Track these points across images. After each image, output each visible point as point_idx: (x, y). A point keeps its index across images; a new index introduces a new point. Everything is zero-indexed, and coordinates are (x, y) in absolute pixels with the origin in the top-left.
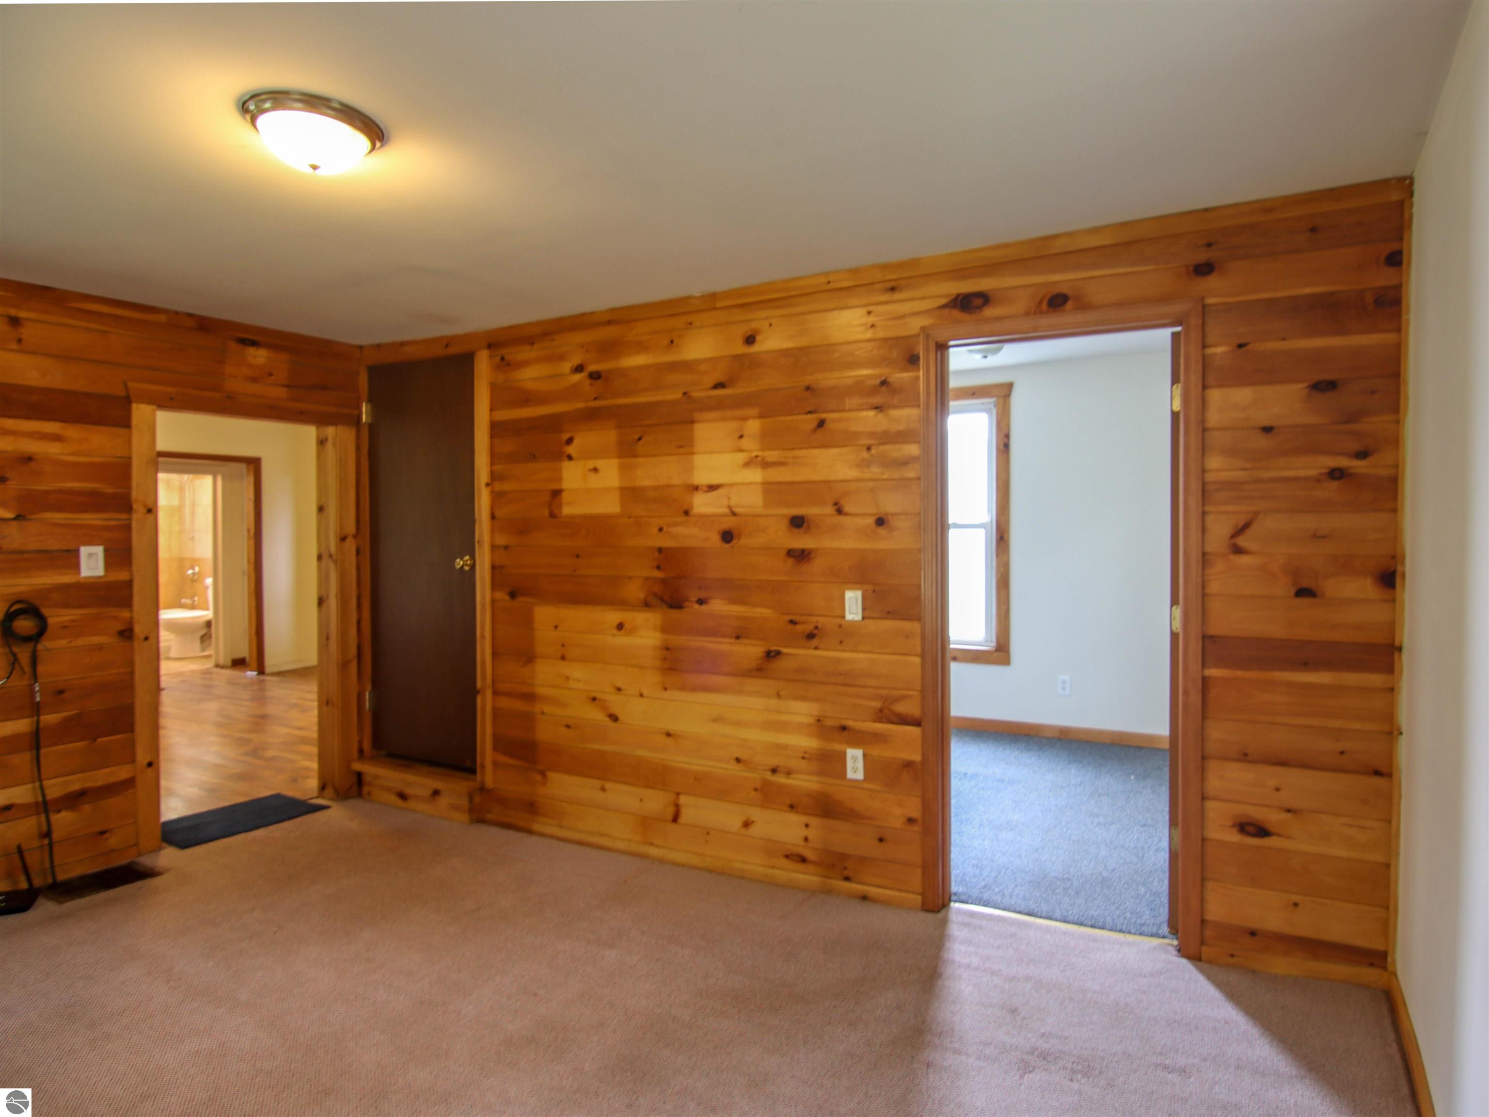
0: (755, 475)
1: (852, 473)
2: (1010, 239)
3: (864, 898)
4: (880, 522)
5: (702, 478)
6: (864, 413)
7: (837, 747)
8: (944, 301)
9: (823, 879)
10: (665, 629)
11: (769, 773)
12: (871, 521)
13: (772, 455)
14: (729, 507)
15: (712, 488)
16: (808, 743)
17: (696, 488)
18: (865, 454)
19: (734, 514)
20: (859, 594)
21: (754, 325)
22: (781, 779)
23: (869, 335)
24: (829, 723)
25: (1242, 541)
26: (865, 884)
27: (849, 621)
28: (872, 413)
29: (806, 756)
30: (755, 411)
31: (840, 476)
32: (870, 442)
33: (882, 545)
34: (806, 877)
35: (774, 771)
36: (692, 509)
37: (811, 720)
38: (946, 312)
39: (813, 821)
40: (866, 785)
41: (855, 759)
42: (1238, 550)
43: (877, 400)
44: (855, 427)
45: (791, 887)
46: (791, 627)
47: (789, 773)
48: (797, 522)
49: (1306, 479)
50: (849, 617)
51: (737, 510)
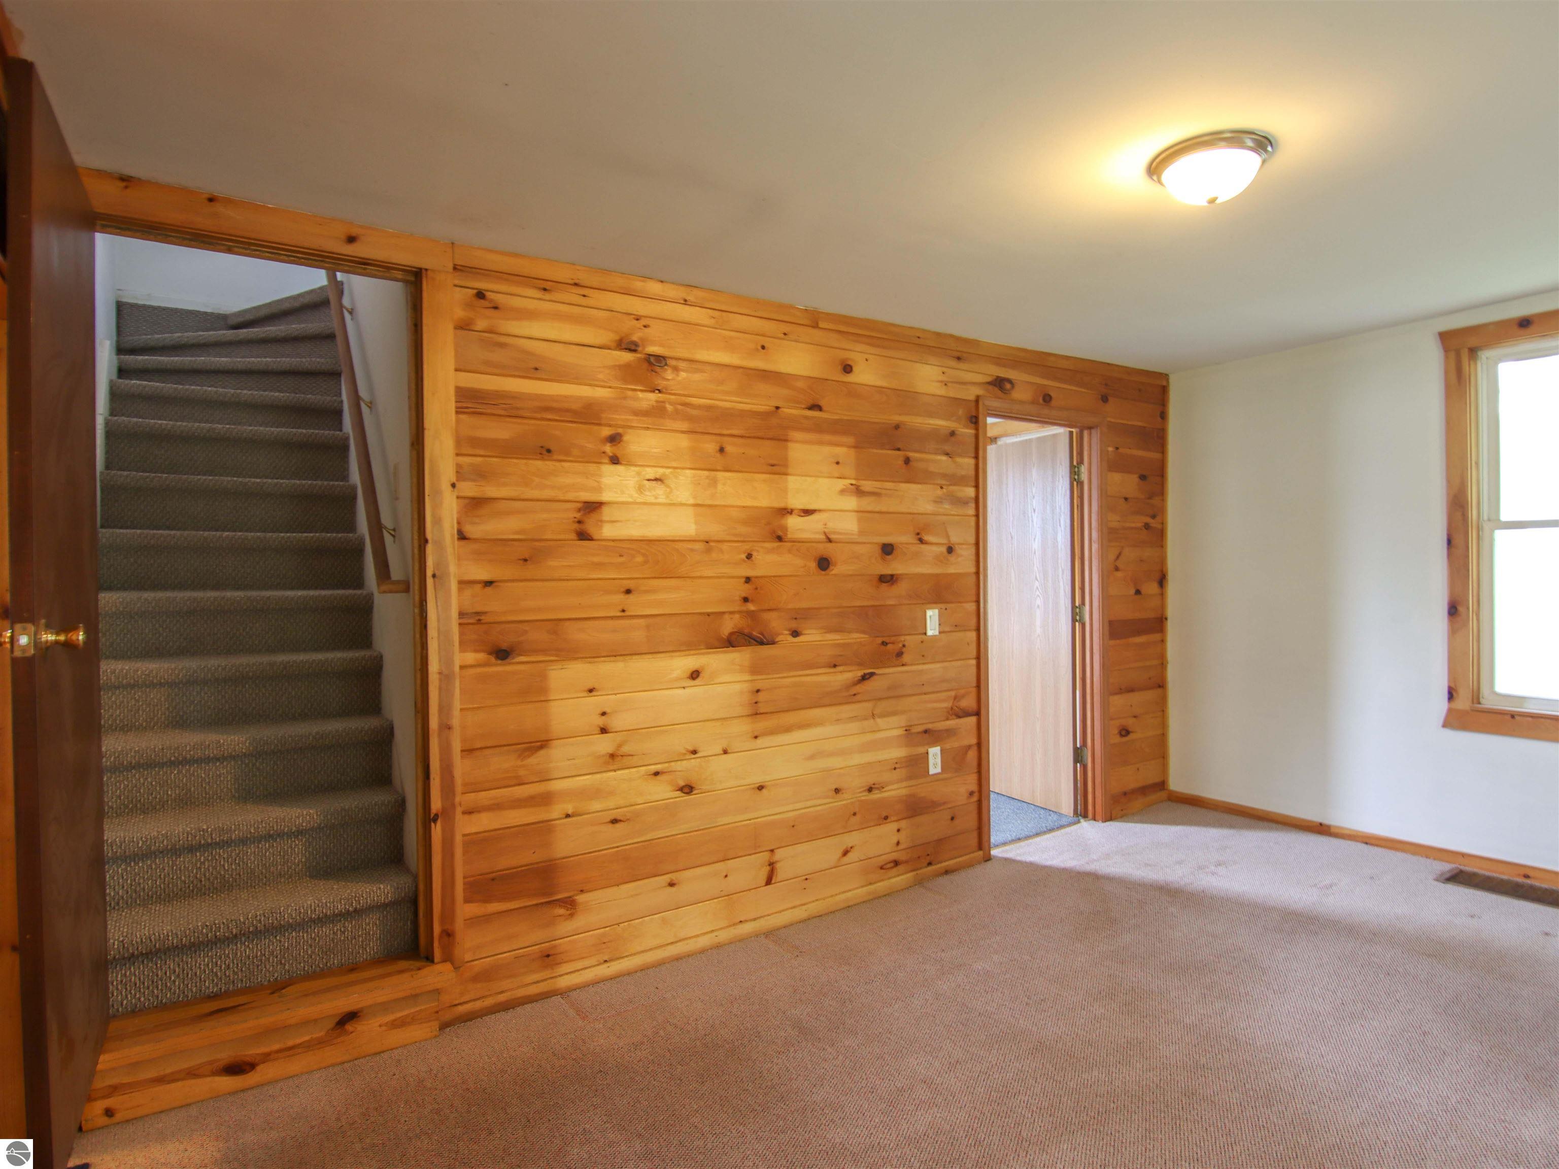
0: (851, 503)
1: (929, 508)
2: (1030, 348)
3: (947, 872)
4: (950, 550)
5: (796, 502)
6: (939, 457)
7: (921, 750)
8: (989, 379)
9: (915, 873)
10: (755, 669)
11: (866, 793)
12: (944, 549)
13: (867, 485)
14: (825, 533)
15: (807, 512)
16: (898, 753)
17: (791, 512)
18: (939, 492)
19: (830, 540)
20: (936, 611)
21: (852, 355)
22: (876, 795)
23: (941, 391)
24: (915, 730)
25: (1119, 564)
26: (941, 862)
27: (930, 636)
28: (944, 458)
29: (897, 766)
30: (850, 440)
31: (921, 510)
32: (943, 482)
33: (951, 570)
34: (900, 879)
35: (870, 790)
36: (786, 534)
37: (901, 732)
38: (991, 387)
39: (903, 824)
40: (945, 776)
41: (935, 755)
42: (1117, 569)
43: (947, 448)
44: (932, 468)
45: (889, 894)
46: (883, 647)
47: (881, 788)
48: (888, 550)
49: (1135, 528)
50: (930, 633)
51: (832, 537)
